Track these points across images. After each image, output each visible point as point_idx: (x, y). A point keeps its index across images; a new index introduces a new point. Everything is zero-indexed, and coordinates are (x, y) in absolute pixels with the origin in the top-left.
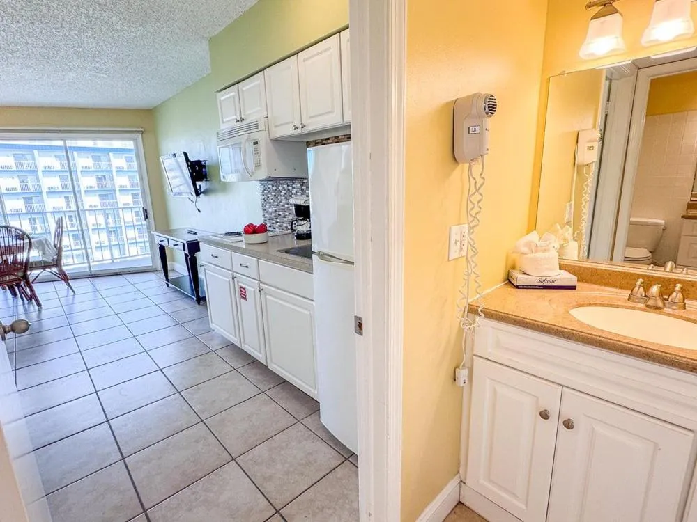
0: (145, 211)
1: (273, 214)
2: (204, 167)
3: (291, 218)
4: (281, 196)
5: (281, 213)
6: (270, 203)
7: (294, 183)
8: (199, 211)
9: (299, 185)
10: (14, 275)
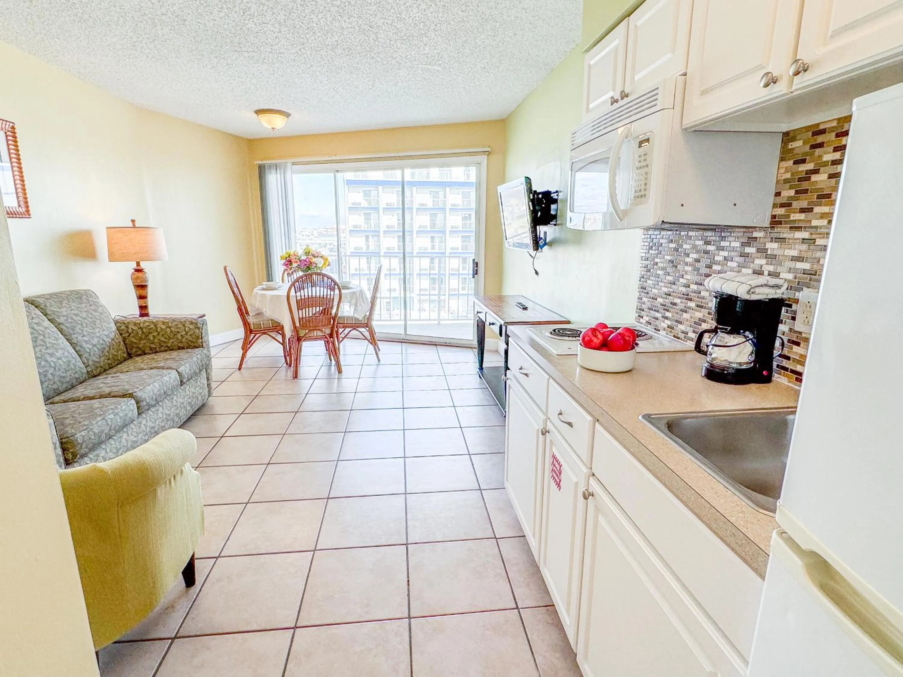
0: (476, 264)
1: (660, 300)
2: (555, 201)
3: (699, 315)
4: (686, 264)
5: (677, 301)
6: (658, 276)
7: (723, 238)
8: (537, 273)
9: (737, 244)
10: (321, 331)
